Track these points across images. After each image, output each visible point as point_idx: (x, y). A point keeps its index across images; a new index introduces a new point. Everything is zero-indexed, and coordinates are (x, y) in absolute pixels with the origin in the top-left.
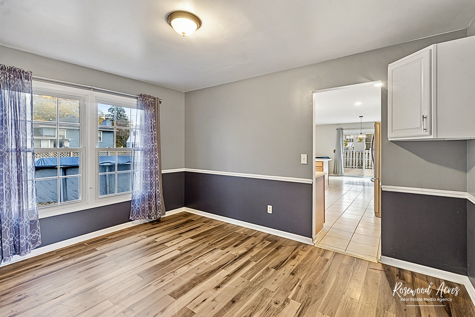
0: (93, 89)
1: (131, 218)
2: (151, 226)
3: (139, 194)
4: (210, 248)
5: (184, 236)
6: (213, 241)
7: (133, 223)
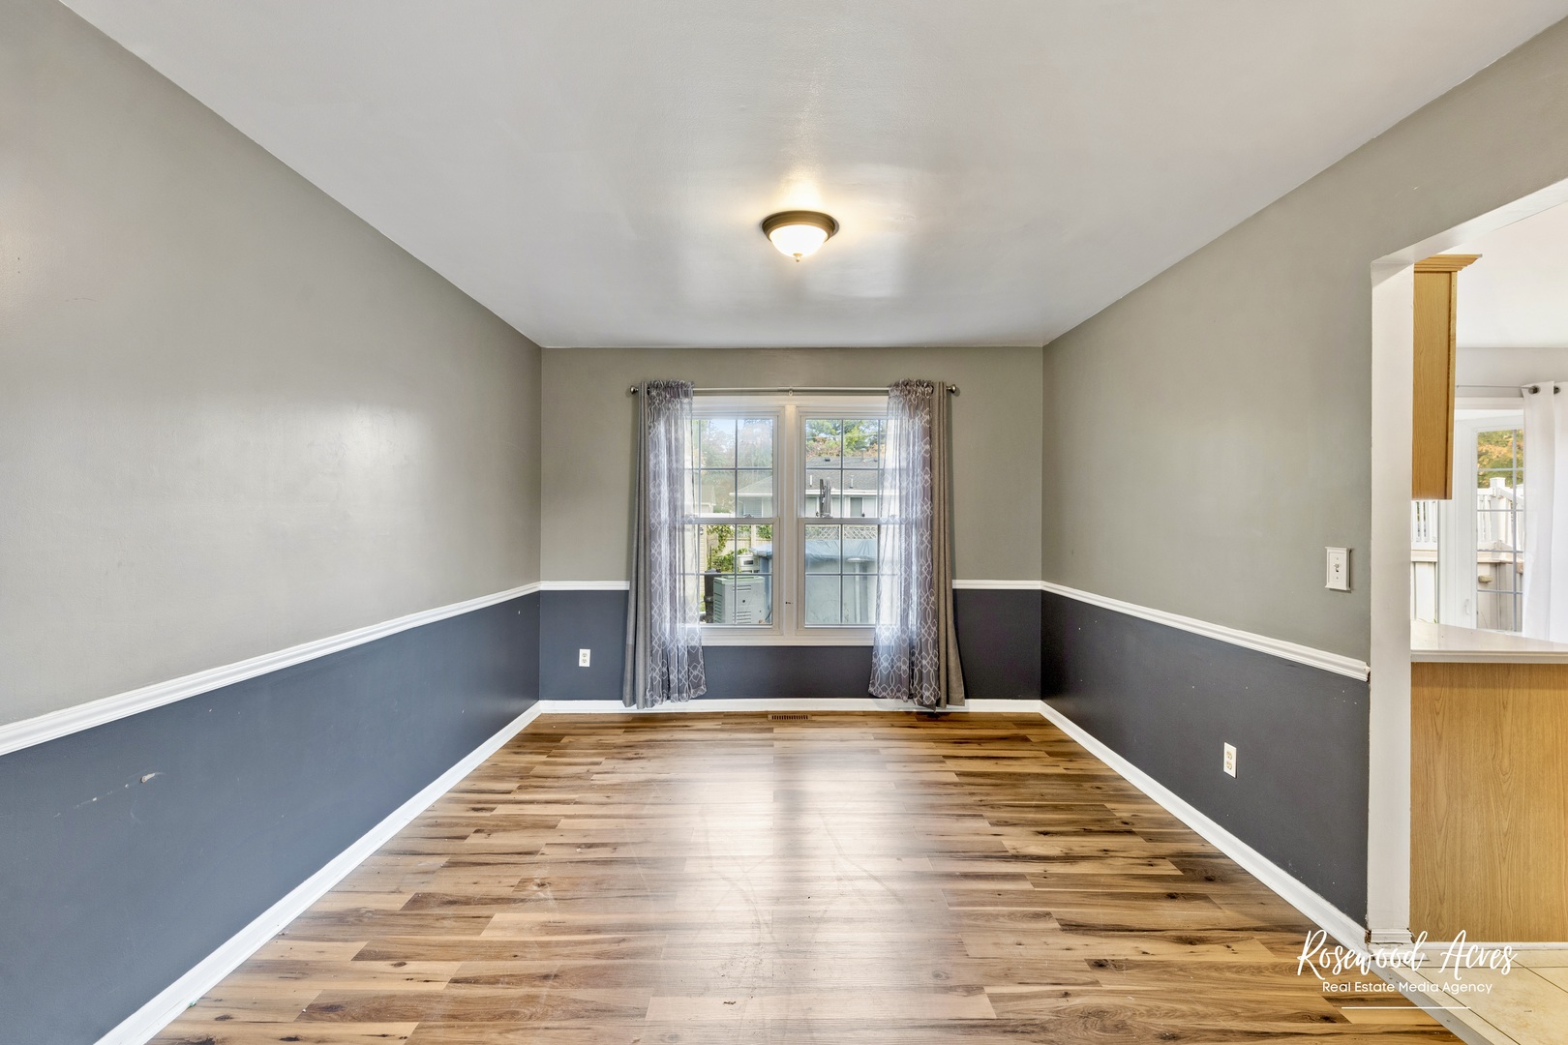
0: (793, 391)
1: (871, 689)
2: (913, 721)
3: (887, 634)
4: (970, 809)
5: (951, 764)
6: (1000, 800)
7: (878, 704)
